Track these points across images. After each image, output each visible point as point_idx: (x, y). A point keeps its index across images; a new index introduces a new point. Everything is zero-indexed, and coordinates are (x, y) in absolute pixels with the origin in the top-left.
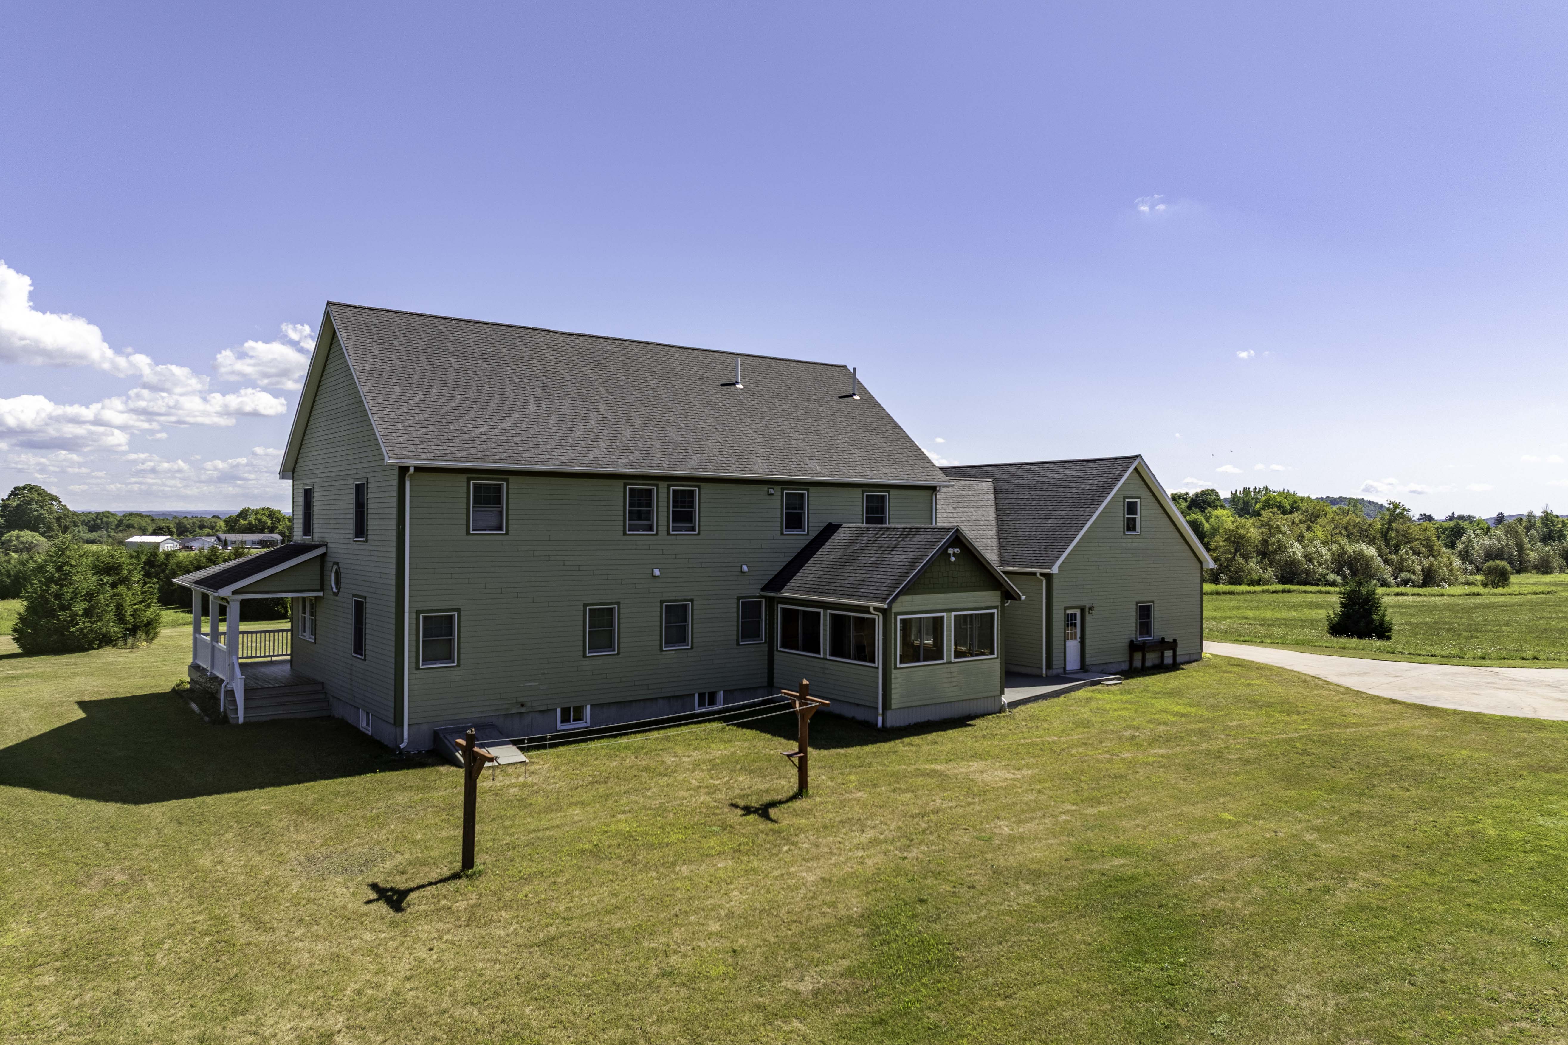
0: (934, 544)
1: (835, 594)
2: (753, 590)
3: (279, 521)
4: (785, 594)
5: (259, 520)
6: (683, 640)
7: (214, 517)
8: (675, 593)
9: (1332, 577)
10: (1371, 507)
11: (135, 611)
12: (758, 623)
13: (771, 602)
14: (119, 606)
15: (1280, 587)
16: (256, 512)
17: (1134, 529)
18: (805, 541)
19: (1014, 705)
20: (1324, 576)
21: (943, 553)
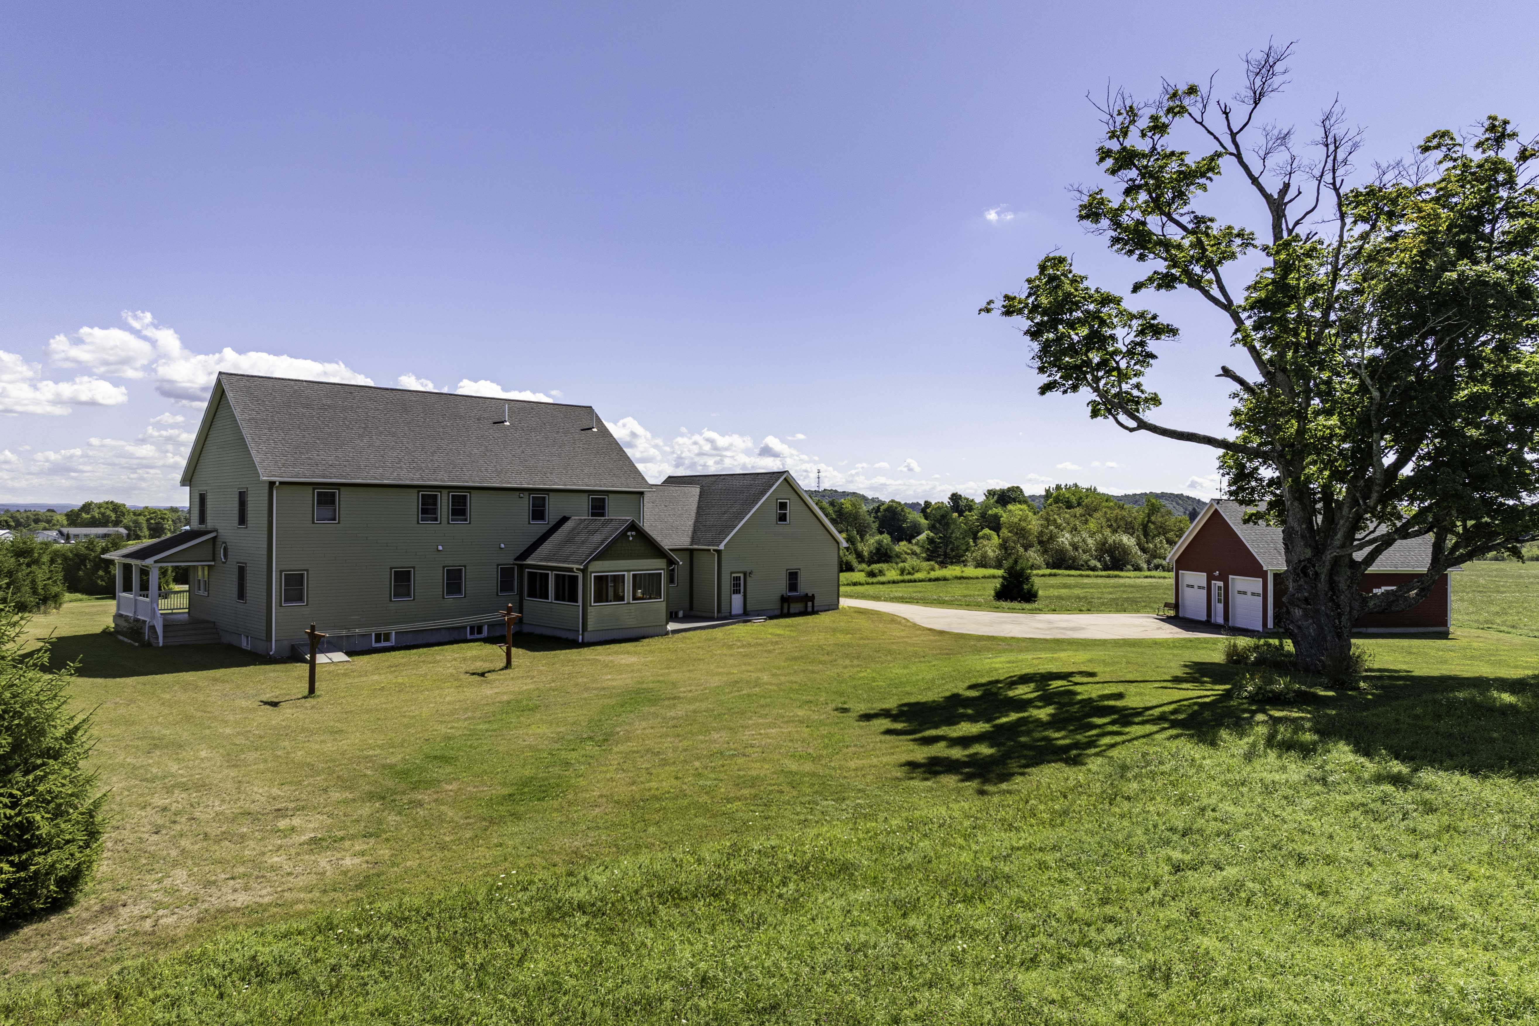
0: (617, 529)
1: (556, 561)
2: (508, 560)
3: (124, 515)
4: (529, 562)
5: (103, 514)
6: (459, 591)
7: (49, 510)
8: (453, 561)
9: (1093, 563)
10: (1190, 502)
11: (45, 585)
12: (513, 581)
13: (522, 567)
14: (33, 582)
15: (1048, 571)
16: (99, 506)
17: (785, 520)
18: (547, 528)
19: (675, 632)
20: (1086, 562)
21: (624, 534)
